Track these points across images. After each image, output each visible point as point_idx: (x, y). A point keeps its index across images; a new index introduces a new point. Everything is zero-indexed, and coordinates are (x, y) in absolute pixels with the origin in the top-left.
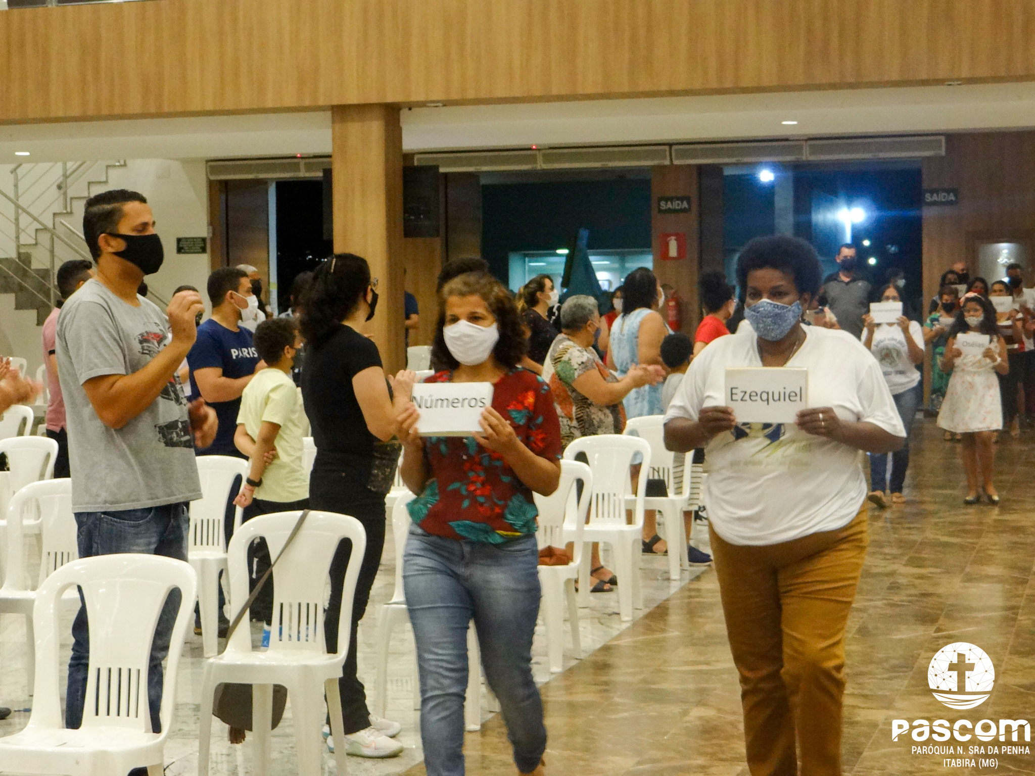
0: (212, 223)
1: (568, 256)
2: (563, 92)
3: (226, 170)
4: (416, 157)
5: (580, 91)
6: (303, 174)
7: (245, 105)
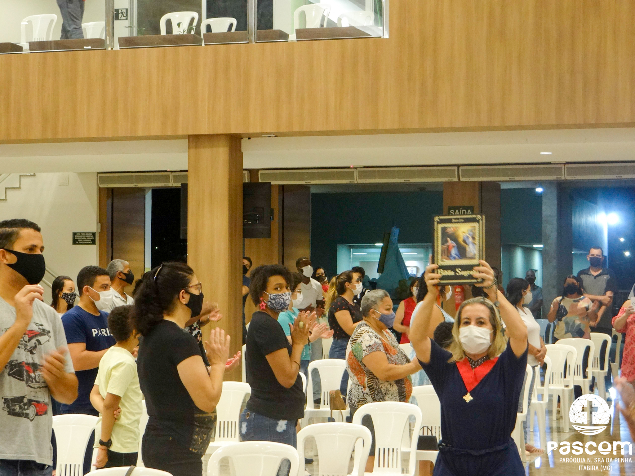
0: (100, 221)
1: (382, 248)
2: (368, 128)
3: (112, 180)
5: (380, 127)
6: (172, 184)
7: (121, 134)
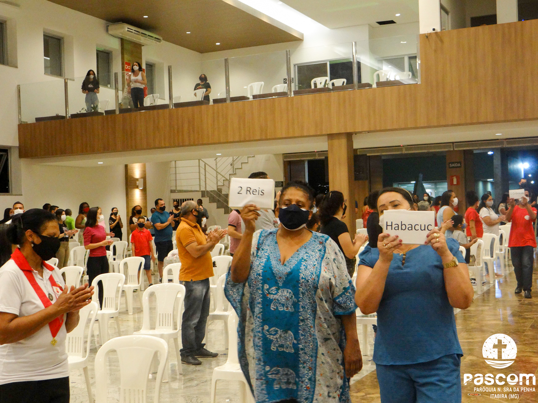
0: (285, 176)
1: (415, 183)
2: (412, 126)
3: (290, 157)
4: (358, 150)
5: (418, 126)
6: (317, 158)
7: (296, 135)
